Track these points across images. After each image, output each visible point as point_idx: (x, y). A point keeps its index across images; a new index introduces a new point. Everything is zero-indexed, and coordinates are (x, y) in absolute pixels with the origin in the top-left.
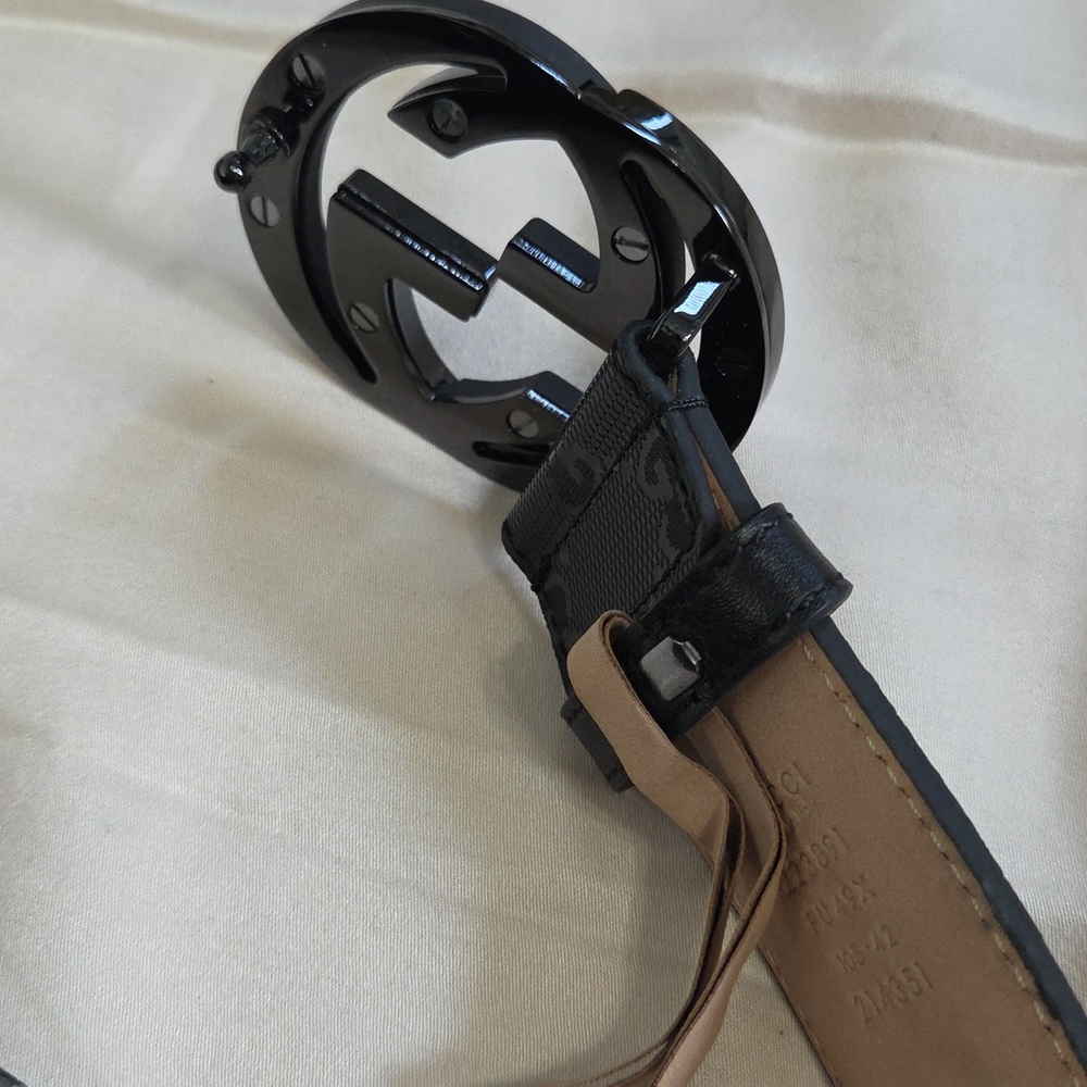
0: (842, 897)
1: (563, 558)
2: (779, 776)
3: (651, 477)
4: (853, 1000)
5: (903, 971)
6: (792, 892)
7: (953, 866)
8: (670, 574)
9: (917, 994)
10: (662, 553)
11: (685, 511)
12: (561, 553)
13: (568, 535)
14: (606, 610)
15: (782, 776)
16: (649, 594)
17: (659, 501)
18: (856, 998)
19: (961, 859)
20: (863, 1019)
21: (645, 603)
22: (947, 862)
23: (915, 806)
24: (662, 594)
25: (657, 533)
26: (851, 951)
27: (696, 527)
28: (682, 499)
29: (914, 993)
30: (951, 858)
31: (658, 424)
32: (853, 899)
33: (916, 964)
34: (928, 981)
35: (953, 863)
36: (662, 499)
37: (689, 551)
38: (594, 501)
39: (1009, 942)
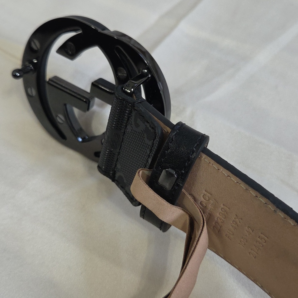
0: (233, 225)
1: (119, 166)
2: (202, 197)
3: (137, 125)
4: (249, 254)
5: (259, 238)
6: (219, 231)
7: (260, 199)
8: (152, 149)
9: (265, 242)
10: (148, 145)
11: (150, 128)
12: (117, 165)
13: (118, 159)
14: (137, 170)
15: (203, 197)
16: (148, 159)
17: (141, 130)
18: (249, 253)
19: (261, 195)
20: (254, 258)
21: (147, 162)
22: (258, 198)
23: (243, 185)
24: (152, 156)
25: (144, 140)
26: (242, 240)
27: (155, 130)
28: (148, 126)
29: (264, 243)
30: (259, 197)
31: (134, 109)
32: (236, 223)
33: (261, 233)
34: (266, 237)
35: (259, 198)
36: (142, 130)
37: (155, 139)
38: (122, 144)
39: (283, 213)
